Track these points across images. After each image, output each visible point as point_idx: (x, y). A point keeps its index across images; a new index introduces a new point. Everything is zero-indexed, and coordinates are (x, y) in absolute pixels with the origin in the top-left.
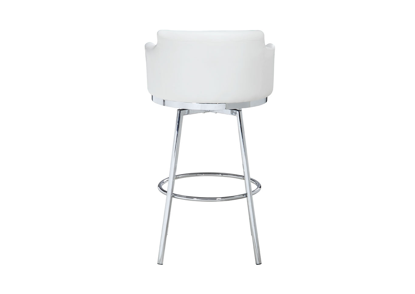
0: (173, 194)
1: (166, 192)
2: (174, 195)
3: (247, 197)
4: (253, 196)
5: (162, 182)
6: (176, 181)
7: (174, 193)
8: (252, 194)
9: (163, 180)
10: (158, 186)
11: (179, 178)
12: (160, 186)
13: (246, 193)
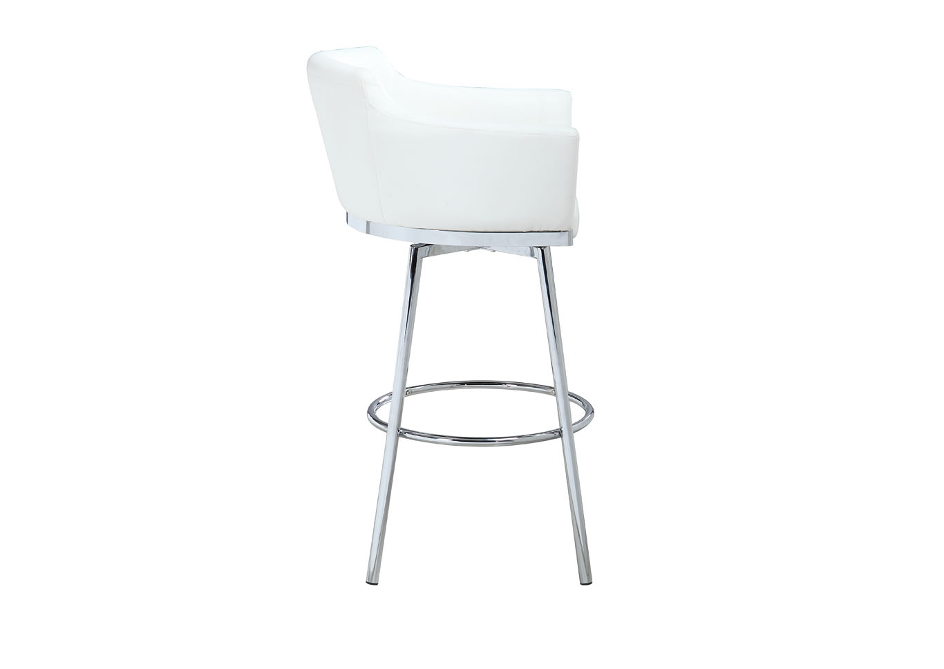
0: (401, 429)
1: (386, 425)
2: (402, 433)
3: (561, 436)
4: (575, 435)
5: (378, 403)
6: (407, 399)
7: (402, 426)
8: (573, 429)
9: (380, 398)
10: (368, 412)
11: (412, 393)
12: (371, 412)
13: (558, 427)
